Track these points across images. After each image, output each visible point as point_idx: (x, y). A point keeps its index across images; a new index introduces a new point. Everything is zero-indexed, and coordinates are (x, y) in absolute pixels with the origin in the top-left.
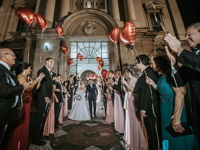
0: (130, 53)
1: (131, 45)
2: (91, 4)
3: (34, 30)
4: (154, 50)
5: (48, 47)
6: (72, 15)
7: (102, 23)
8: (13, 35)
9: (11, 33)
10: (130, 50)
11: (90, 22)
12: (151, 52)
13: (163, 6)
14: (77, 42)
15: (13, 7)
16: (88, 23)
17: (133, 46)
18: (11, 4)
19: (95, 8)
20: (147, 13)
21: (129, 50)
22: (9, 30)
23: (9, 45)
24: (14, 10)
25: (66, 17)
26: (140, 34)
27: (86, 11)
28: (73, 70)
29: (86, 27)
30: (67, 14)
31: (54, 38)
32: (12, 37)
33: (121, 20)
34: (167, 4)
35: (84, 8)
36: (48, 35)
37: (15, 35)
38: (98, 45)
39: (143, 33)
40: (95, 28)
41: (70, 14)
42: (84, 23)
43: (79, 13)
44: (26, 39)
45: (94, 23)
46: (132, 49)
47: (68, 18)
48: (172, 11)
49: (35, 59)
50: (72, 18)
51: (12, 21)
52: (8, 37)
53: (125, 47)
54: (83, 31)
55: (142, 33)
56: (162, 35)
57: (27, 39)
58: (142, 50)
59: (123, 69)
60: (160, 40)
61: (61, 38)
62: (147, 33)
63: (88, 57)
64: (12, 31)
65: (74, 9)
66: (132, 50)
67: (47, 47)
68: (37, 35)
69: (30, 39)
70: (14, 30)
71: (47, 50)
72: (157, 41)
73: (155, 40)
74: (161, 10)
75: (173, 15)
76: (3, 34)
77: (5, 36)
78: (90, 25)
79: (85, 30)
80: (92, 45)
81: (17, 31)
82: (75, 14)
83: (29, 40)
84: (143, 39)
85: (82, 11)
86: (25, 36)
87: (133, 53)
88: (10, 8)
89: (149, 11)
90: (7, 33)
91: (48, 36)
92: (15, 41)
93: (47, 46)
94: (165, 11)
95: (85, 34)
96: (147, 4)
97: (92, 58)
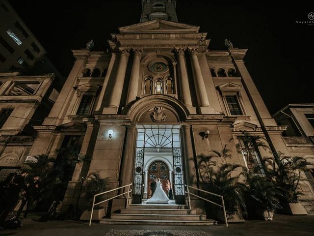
0: (205, 143)
1: (205, 133)
2: (161, 88)
3: (97, 116)
4: (233, 139)
5: (112, 135)
6: (140, 101)
7: (172, 109)
8: (72, 119)
9: (70, 117)
10: (205, 139)
11: (159, 108)
12: (230, 141)
13: (240, 88)
14: (145, 129)
15: (75, 88)
16: (157, 109)
17: (207, 134)
18: (74, 86)
19: (165, 94)
20: (222, 96)
21: (203, 139)
22: (68, 113)
23: (65, 130)
24: (76, 91)
25: (133, 102)
26: (215, 120)
27: (155, 97)
28: (139, 162)
29: (155, 113)
30: (135, 99)
31: (119, 125)
32: (70, 121)
33: (193, 106)
34: (244, 87)
35: (153, 94)
36: (113, 121)
37: (73, 119)
38: (169, 132)
39: (218, 119)
40: (164, 114)
41: (138, 99)
42: (153, 109)
43: (148, 98)
44: (87, 125)
45: (164, 109)
46: (207, 137)
47: (136, 104)
48: (250, 93)
49: (95, 148)
50: (140, 103)
51: (72, 103)
52: (66, 121)
53: (199, 136)
54: (152, 117)
55: (216, 119)
56: (242, 120)
57: (89, 125)
58: (218, 139)
59: (198, 162)
60: (241, 126)
61: (127, 125)
62: (222, 120)
63: (157, 147)
64: (72, 114)
65: (142, 93)
66: (207, 139)
67: (110, 135)
68: (100, 121)
69: (92, 125)
70: (74, 113)
71: (111, 137)
72: (236, 127)
73: (235, 126)
74: (238, 93)
75: (252, 97)
76: (60, 117)
77: (62, 120)
78: (159, 111)
79: (154, 116)
80: (162, 132)
81: (77, 114)
82: (143, 99)
83: (90, 126)
84: (219, 125)
85: (150, 97)
86: (87, 122)
87: (208, 142)
88: (73, 89)
89: (224, 94)
90: (66, 117)
91: (113, 123)
92: (74, 125)
93: (110, 133)
94: (243, 93)
95: (154, 121)
96: (221, 87)
97: (161, 148)
